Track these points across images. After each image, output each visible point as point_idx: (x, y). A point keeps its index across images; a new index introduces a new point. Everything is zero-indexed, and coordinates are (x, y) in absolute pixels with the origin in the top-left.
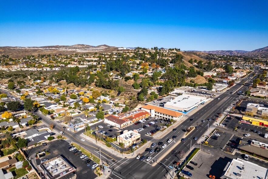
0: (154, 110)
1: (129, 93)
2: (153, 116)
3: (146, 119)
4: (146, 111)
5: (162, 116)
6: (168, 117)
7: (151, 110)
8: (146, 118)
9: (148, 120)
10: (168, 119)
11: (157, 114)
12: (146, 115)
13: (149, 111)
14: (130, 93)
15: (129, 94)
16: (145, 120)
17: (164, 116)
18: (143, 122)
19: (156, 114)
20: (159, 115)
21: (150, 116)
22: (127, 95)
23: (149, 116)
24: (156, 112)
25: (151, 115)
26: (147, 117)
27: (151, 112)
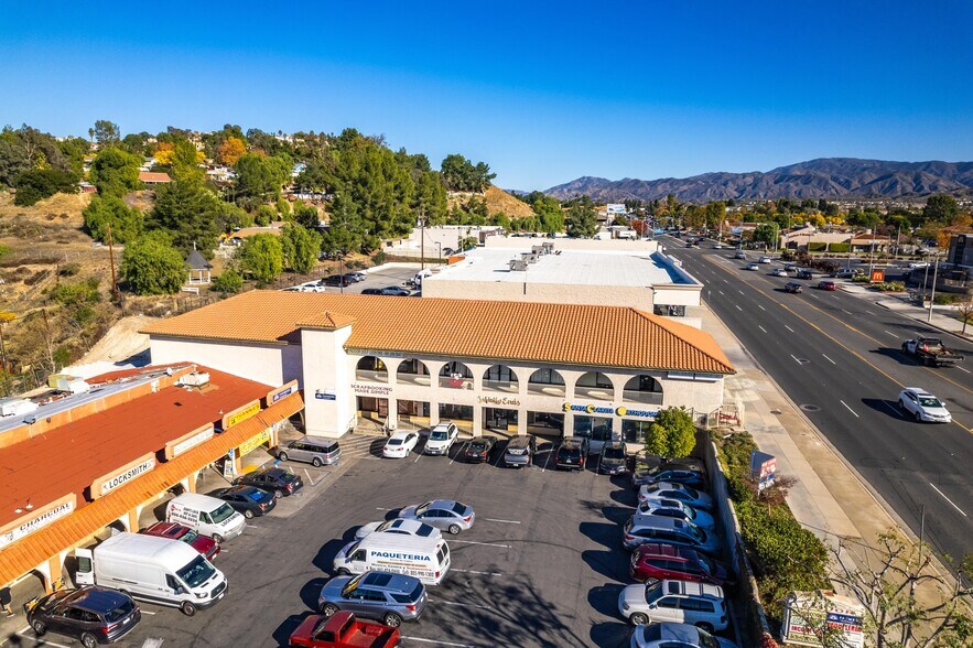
0: (344, 334)
1: (35, 269)
2: (332, 420)
3: (238, 498)
4: (217, 376)
5: (475, 394)
6: (566, 400)
7: (294, 339)
8: (234, 471)
9: (286, 507)
10: (581, 422)
11: (396, 389)
12: (228, 420)
13: (263, 367)
14: (52, 268)
15: (40, 276)
16: (237, 522)
17: (502, 399)
18: (194, 573)
19: (371, 387)
20: (432, 391)
21: (297, 436)
22: (20, 287)
23: (271, 434)
24: (367, 364)
25: (297, 420)
26: (249, 456)
27: (293, 370)
